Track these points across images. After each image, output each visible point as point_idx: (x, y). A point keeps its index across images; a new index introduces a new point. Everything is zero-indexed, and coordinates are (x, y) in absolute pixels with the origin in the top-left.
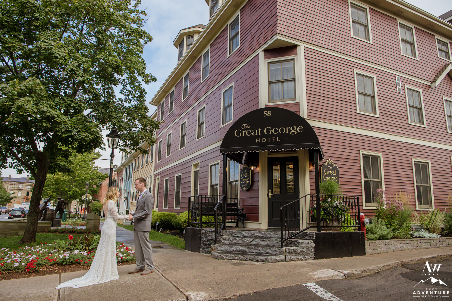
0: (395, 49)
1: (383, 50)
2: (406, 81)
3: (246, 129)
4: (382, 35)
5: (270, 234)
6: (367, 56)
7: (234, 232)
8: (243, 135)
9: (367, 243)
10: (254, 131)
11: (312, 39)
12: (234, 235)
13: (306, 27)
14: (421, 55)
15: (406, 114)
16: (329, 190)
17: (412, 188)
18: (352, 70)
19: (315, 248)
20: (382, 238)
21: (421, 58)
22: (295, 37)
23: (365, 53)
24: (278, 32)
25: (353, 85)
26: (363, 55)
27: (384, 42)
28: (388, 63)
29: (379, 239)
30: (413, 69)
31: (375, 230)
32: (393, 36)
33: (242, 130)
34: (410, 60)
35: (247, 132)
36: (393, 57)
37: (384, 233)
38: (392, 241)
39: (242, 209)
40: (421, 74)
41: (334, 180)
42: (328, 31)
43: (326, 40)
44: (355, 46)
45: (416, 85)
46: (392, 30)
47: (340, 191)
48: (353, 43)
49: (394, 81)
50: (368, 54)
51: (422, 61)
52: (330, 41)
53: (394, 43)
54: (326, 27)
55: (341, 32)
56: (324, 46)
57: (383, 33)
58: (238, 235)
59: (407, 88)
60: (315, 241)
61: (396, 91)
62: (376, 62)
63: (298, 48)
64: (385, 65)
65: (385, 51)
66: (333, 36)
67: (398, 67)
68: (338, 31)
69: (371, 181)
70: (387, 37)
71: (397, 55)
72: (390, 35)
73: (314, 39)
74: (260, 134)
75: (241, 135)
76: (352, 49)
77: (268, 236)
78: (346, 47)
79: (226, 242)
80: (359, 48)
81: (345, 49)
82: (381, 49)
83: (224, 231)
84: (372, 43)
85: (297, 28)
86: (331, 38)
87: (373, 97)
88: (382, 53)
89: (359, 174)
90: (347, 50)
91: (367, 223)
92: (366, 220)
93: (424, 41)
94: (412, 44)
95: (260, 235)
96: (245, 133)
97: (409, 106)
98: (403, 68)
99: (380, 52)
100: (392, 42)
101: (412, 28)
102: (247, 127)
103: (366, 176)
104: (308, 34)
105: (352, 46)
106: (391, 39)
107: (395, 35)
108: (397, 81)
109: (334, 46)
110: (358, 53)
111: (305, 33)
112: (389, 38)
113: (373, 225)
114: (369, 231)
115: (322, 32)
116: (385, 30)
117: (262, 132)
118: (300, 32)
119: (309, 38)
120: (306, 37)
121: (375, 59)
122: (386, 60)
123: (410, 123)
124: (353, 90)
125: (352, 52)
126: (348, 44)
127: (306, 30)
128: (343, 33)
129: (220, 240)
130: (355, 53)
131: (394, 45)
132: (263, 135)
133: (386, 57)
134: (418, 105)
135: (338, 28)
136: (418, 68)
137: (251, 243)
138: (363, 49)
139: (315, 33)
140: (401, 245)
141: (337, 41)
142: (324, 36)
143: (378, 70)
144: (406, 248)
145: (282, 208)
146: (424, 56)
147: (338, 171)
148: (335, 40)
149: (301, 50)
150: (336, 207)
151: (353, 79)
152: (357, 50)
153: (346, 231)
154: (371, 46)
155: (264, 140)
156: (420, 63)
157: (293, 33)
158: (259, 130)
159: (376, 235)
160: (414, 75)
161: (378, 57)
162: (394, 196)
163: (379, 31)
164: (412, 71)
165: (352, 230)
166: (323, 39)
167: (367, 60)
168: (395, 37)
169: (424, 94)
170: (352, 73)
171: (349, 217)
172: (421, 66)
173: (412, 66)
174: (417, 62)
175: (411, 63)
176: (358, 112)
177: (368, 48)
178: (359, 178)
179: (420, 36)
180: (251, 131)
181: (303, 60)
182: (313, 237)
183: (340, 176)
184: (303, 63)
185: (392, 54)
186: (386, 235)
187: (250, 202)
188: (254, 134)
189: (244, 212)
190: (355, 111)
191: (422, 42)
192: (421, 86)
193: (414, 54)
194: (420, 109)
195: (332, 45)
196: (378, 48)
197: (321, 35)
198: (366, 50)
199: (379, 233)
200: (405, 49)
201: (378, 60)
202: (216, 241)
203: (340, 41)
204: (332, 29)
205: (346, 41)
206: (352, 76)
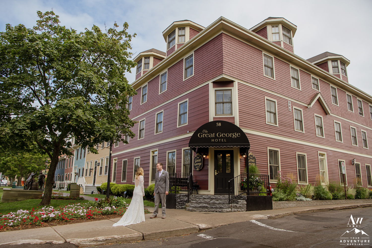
0: (288, 83)
1: (281, 84)
2: (293, 104)
3: (206, 133)
4: (281, 75)
5: (220, 197)
6: (272, 88)
7: (198, 196)
8: (204, 137)
9: (273, 202)
10: (210, 135)
11: (242, 77)
12: (197, 197)
13: (239, 70)
14: (303, 87)
15: (293, 125)
16: (253, 171)
17: (296, 171)
18: (263, 97)
19: (247, 205)
20: (281, 200)
21: (302, 89)
22: (233, 76)
23: (271, 86)
24: (224, 73)
25: (264, 106)
26: (270, 87)
27: (282, 79)
28: (284, 93)
29: (279, 201)
30: (298, 96)
31: (276, 195)
32: (287, 75)
33: (203, 133)
34: (296, 90)
35: (206, 135)
36: (287, 88)
37: (282, 197)
38: (286, 202)
39: (196, 182)
40: (302, 100)
41: (254, 165)
42: (251, 72)
43: (250, 78)
44: (266, 82)
45: (299, 106)
46: (286, 72)
47: (259, 172)
48: (264, 80)
49: (287, 104)
50: (273, 87)
51: (303, 91)
52: (252, 79)
53: (287, 79)
54: (250, 70)
55: (258, 73)
56: (249, 82)
57: (282, 73)
58: (200, 198)
59: (294, 108)
60: (247, 201)
61: (288, 110)
62: (277, 92)
63: (234, 83)
64: (282, 94)
65: (282, 85)
66: (253, 75)
67: (290, 95)
68: (256, 72)
69: (273, 166)
70: (284, 76)
71: (289, 87)
72: (285, 75)
73: (243, 78)
74: (214, 137)
75: (202, 137)
76: (264, 83)
77: (219, 198)
78: (260, 82)
79: (194, 202)
80: (268, 83)
81: (260, 84)
82: (280, 84)
83: (191, 195)
84: (275, 80)
85: (234, 70)
86: (252, 77)
87: (275, 114)
88: (281, 86)
89: (266, 162)
90: (261, 84)
91: (273, 191)
92: (272, 190)
93: (304, 78)
94: (297, 80)
95: (214, 197)
96: (205, 135)
97: (295, 120)
98: (292, 96)
99: (280, 85)
100: (286, 79)
101: (298, 70)
102: (206, 132)
103: (270, 163)
104: (240, 74)
105: (264, 81)
106: (286, 77)
107: (288, 74)
108: (289, 104)
109: (254, 82)
110: (267, 87)
111: (238, 74)
112: (285, 76)
113: (276, 192)
114: (274, 196)
115: (247, 73)
116: (282, 72)
117: (215, 135)
118: (236, 73)
119: (241, 77)
120: (239, 76)
121: (277, 90)
122: (283, 90)
123: (295, 130)
124: (264, 110)
125: (264, 85)
126: (262, 80)
127: (239, 72)
128: (259, 73)
129: (190, 201)
130: (266, 86)
131: (287, 81)
132: (216, 137)
133: (283, 89)
134: (300, 119)
135: (256, 70)
136: (301, 96)
137: (210, 202)
138: (270, 84)
139: (244, 74)
140: (291, 204)
141: (256, 78)
142: (248, 75)
143: (278, 97)
144: (294, 206)
145: (229, 181)
146: (304, 88)
147: (255, 159)
148: (255, 78)
149: (236, 84)
150: (257, 181)
151: (264, 102)
152: (267, 84)
153: (262, 195)
154: (274, 81)
155: (217, 140)
156: (302, 93)
157: (232, 73)
158: (214, 134)
159: (278, 198)
160: (298, 100)
161: (278, 89)
162: (286, 175)
163: (279, 72)
164: (297, 98)
165: (265, 195)
166: (248, 77)
167: (273, 90)
168: (288, 76)
169: (304, 112)
170: (263, 99)
171: (264, 188)
172: (302, 95)
173: (297, 94)
174: (300, 92)
175: (296, 92)
176: (267, 123)
177: (273, 83)
178: (267, 164)
179: (302, 75)
180: (208, 135)
181: (237, 91)
182: (245, 198)
183: (257, 163)
184: (237, 93)
185: (286, 86)
186: (283, 198)
187: (202, 178)
188: (210, 136)
189: (197, 184)
190: (265, 123)
191: (303, 79)
192: (302, 107)
193: (298, 87)
194: (301, 122)
195: (253, 81)
196: (278, 83)
197: (247, 75)
198: (272, 84)
199: (279, 197)
200: (293, 83)
201: (278, 90)
202: (188, 201)
203: (257, 79)
204: (253, 71)
205: (261, 78)
206: (264, 101)
